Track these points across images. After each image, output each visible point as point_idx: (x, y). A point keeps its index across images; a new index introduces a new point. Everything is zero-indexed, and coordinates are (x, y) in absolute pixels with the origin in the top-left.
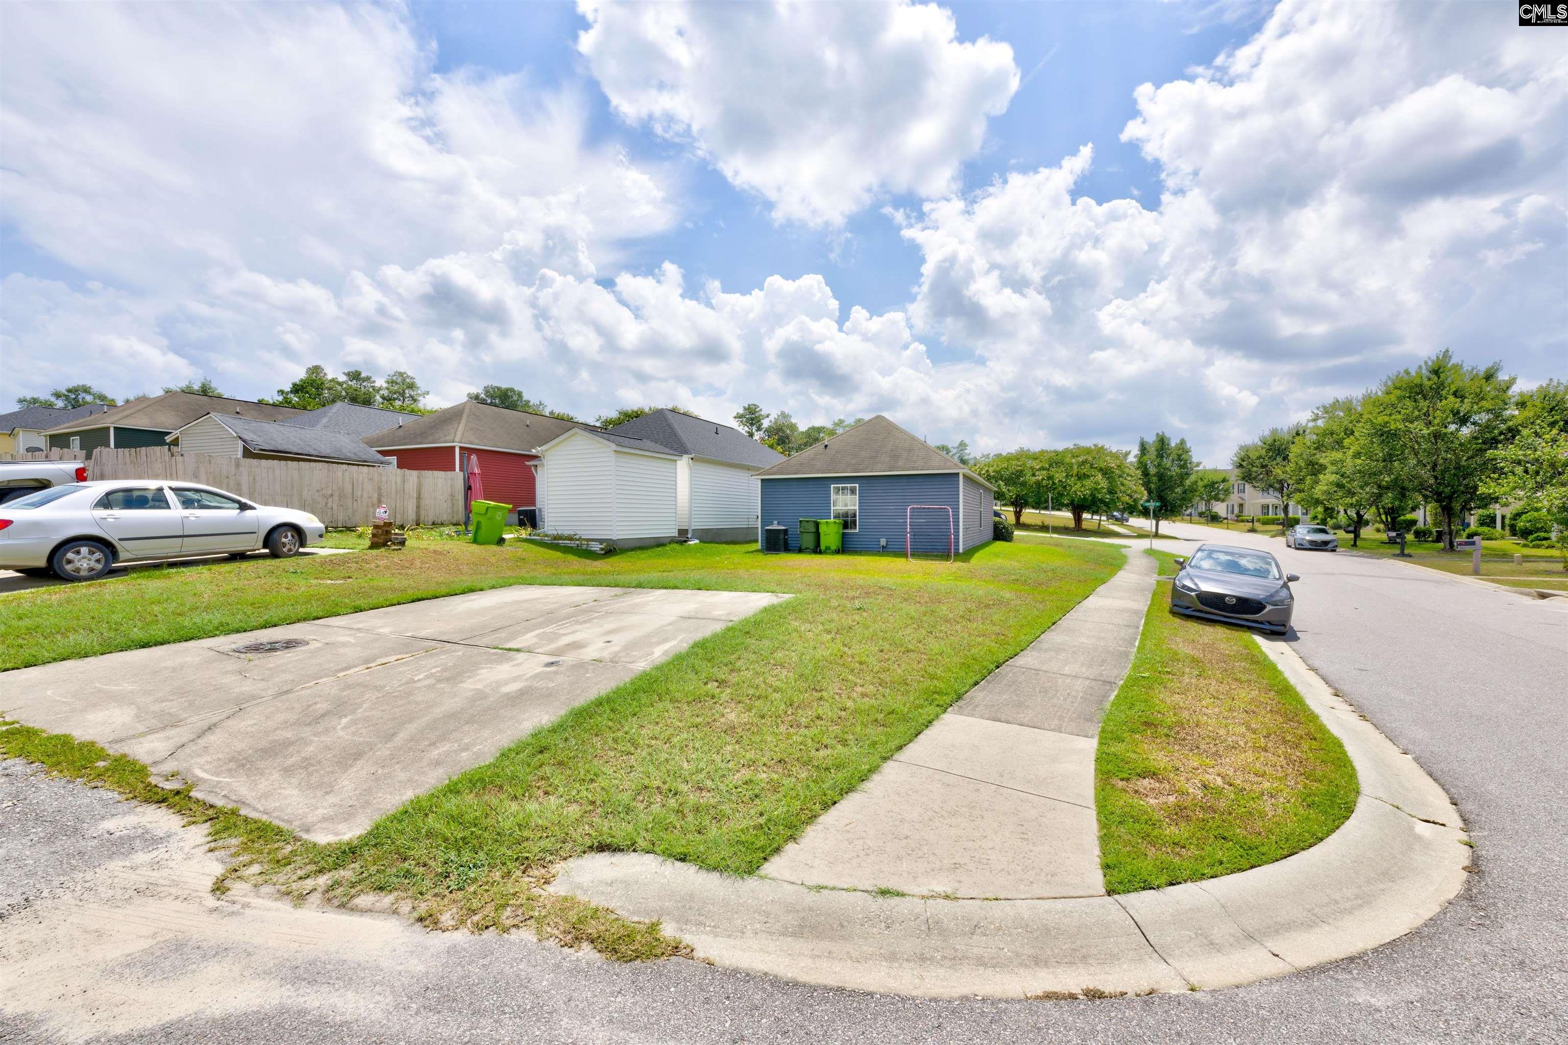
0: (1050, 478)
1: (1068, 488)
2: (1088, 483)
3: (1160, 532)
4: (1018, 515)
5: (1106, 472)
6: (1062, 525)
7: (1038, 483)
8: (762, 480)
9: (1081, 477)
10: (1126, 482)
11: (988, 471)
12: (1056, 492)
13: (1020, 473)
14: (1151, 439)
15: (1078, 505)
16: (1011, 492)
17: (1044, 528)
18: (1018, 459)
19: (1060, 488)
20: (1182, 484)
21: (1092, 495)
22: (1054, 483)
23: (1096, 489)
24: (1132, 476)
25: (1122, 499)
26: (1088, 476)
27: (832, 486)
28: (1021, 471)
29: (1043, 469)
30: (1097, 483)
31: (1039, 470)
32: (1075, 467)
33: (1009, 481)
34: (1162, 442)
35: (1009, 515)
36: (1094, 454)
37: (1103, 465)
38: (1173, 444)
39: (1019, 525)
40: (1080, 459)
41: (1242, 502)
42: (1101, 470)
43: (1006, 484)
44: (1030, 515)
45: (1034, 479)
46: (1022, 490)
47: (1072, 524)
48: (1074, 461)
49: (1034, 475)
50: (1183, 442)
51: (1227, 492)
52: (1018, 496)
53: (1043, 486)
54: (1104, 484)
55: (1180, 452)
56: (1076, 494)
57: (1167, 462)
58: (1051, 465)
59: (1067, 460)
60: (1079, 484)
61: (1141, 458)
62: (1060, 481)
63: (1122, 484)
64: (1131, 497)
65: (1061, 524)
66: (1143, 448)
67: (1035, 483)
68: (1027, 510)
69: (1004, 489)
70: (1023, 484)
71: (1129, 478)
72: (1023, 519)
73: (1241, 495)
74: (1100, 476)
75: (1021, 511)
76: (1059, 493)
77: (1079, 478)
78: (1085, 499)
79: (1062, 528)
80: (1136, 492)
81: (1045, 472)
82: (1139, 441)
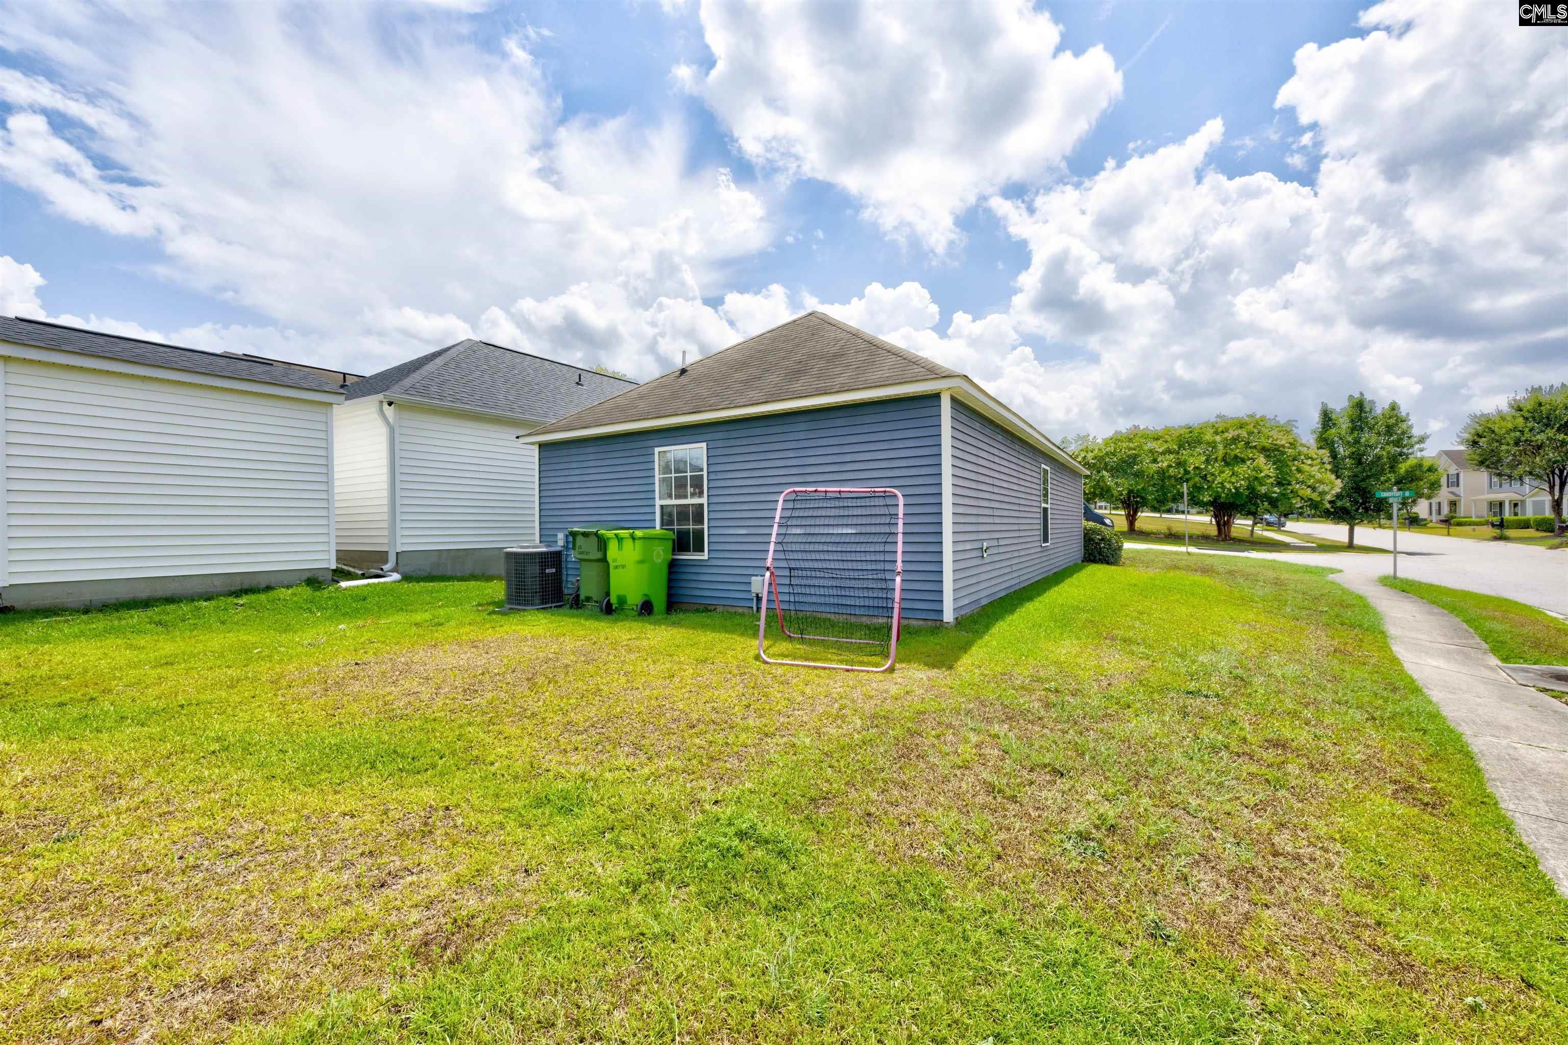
0: (1179, 464)
1: (1209, 478)
2: (1243, 470)
3: (1357, 541)
4: (1131, 519)
5: (1272, 452)
6: (1199, 533)
7: (1162, 473)
8: (542, 446)
9: (1230, 461)
10: (1306, 468)
11: (1085, 458)
12: (1191, 483)
13: (1133, 460)
14: (1339, 405)
15: (1223, 504)
16: (1121, 485)
17: (1173, 537)
18: (1130, 440)
19: (1197, 479)
20: (1392, 468)
21: (1250, 488)
22: (1187, 472)
23: (1256, 478)
24: (1312, 459)
25: (1301, 493)
26: (1243, 461)
27: (657, 450)
28: (1135, 457)
29: (1169, 451)
30: (1258, 470)
31: (1163, 453)
32: (1220, 447)
33: (1118, 470)
34: (1360, 406)
35: (1117, 518)
36: (1251, 427)
37: (1267, 443)
38: (1378, 411)
39: (1133, 532)
40: (1229, 435)
41: (1453, 498)
42: (1264, 450)
43: (1112, 476)
44: (1146, 518)
45: (1154, 467)
46: (1137, 483)
47: (1213, 531)
48: (1218, 438)
49: (1155, 461)
50: (1394, 407)
51: (1435, 486)
52: (1130, 492)
53: (1170, 477)
54: (1268, 470)
55: (1392, 421)
56: (1223, 487)
57: (1366, 437)
58: (1181, 446)
59: (1208, 437)
60: (1228, 472)
61: (1322, 433)
62: (1196, 468)
63: (1299, 470)
64: (1314, 489)
65: (1197, 531)
66: (1327, 419)
67: (1158, 472)
68: (1144, 514)
69: (1110, 482)
70: (1138, 475)
71: (1309, 462)
72: (1138, 525)
73: (1454, 489)
74: (1261, 460)
75: (1135, 512)
76: (1194, 486)
77: (1227, 464)
78: (1238, 493)
79: (1198, 537)
80: (1321, 482)
81: (1172, 456)
82: (1320, 407)
